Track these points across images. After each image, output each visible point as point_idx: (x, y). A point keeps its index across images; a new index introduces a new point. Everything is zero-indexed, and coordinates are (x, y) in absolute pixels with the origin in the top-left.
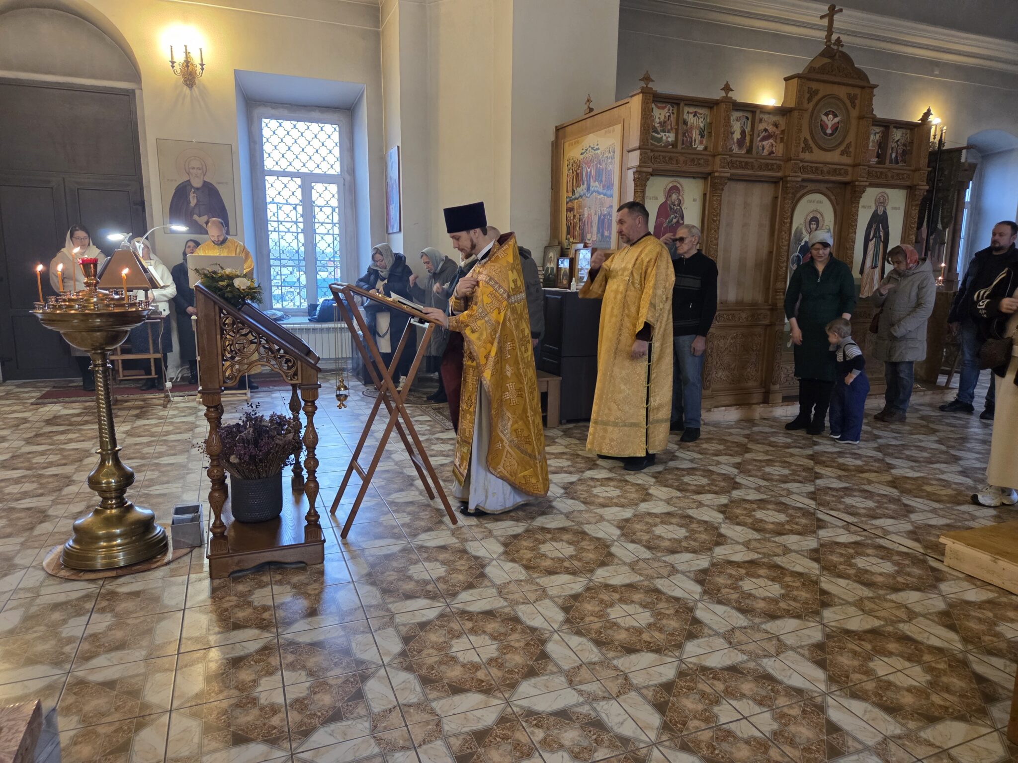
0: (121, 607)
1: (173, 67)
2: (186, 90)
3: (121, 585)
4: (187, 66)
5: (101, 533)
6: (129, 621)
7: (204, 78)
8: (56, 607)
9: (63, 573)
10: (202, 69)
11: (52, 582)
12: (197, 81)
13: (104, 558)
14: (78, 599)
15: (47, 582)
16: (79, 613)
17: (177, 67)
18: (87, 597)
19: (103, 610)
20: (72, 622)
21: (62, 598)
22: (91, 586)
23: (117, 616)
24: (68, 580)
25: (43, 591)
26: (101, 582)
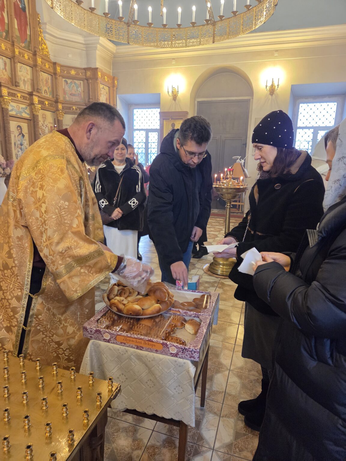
0: (226, 288)
1: (266, 88)
2: (270, 97)
3: (226, 281)
4: (272, 87)
5: (221, 262)
6: (228, 293)
7: (278, 91)
8: (207, 282)
9: (209, 273)
10: (278, 87)
11: (205, 275)
12: (275, 92)
13: (221, 271)
14: (213, 282)
15: (204, 274)
16: (213, 286)
17: (268, 88)
18: (215, 282)
19: (220, 288)
20: (211, 288)
21: (208, 280)
22: (217, 279)
23: (224, 290)
24: (210, 275)
25: (203, 277)
26: (219, 279)
